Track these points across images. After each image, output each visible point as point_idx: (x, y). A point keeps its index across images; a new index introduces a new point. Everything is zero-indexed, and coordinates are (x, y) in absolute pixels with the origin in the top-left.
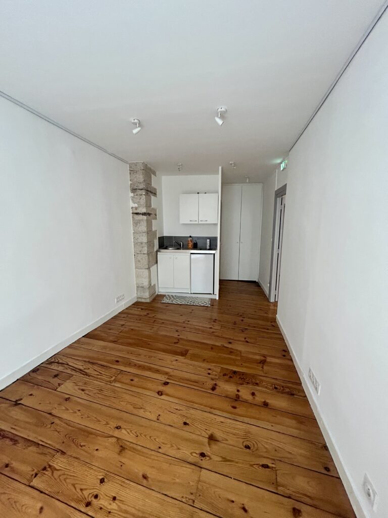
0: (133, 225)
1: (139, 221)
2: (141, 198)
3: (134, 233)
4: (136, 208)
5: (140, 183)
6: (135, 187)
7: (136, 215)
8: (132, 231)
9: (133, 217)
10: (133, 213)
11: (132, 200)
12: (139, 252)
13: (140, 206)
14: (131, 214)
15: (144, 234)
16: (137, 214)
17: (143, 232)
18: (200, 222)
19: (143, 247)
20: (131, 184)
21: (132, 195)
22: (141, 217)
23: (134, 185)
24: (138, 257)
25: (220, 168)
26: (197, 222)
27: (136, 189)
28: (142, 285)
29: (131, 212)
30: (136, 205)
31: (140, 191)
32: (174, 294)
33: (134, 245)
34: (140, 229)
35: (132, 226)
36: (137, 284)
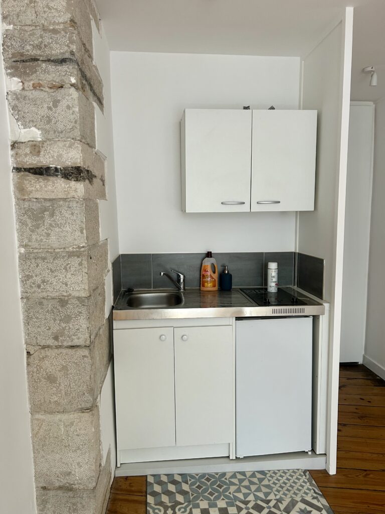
0: (22, 223)
1: (50, 206)
2: (56, 103)
3: (24, 258)
4: (36, 148)
5: (55, 31)
6: (30, 51)
7: (32, 177)
8: (17, 250)
9: (20, 189)
10: (18, 170)
11: (14, 108)
12: (51, 342)
13: (52, 134)
14: (12, 176)
15: (75, 262)
16: (41, 172)
17: (71, 255)
18: (256, 208)
19: (68, 319)
20: (7, 36)
21: (15, 84)
22: (59, 187)
23: (23, 41)
24: (47, 363)
25: (350, 11)
26: (245, 208)
27: (35, 60)
28: (64, 481)
29: (11, 163)
30: (35, 134)
31: (51, 67)
32: (176, 470)
33: (27, 310)
34: (53, 241)
35: (15, 226)
36: (38, 476)
